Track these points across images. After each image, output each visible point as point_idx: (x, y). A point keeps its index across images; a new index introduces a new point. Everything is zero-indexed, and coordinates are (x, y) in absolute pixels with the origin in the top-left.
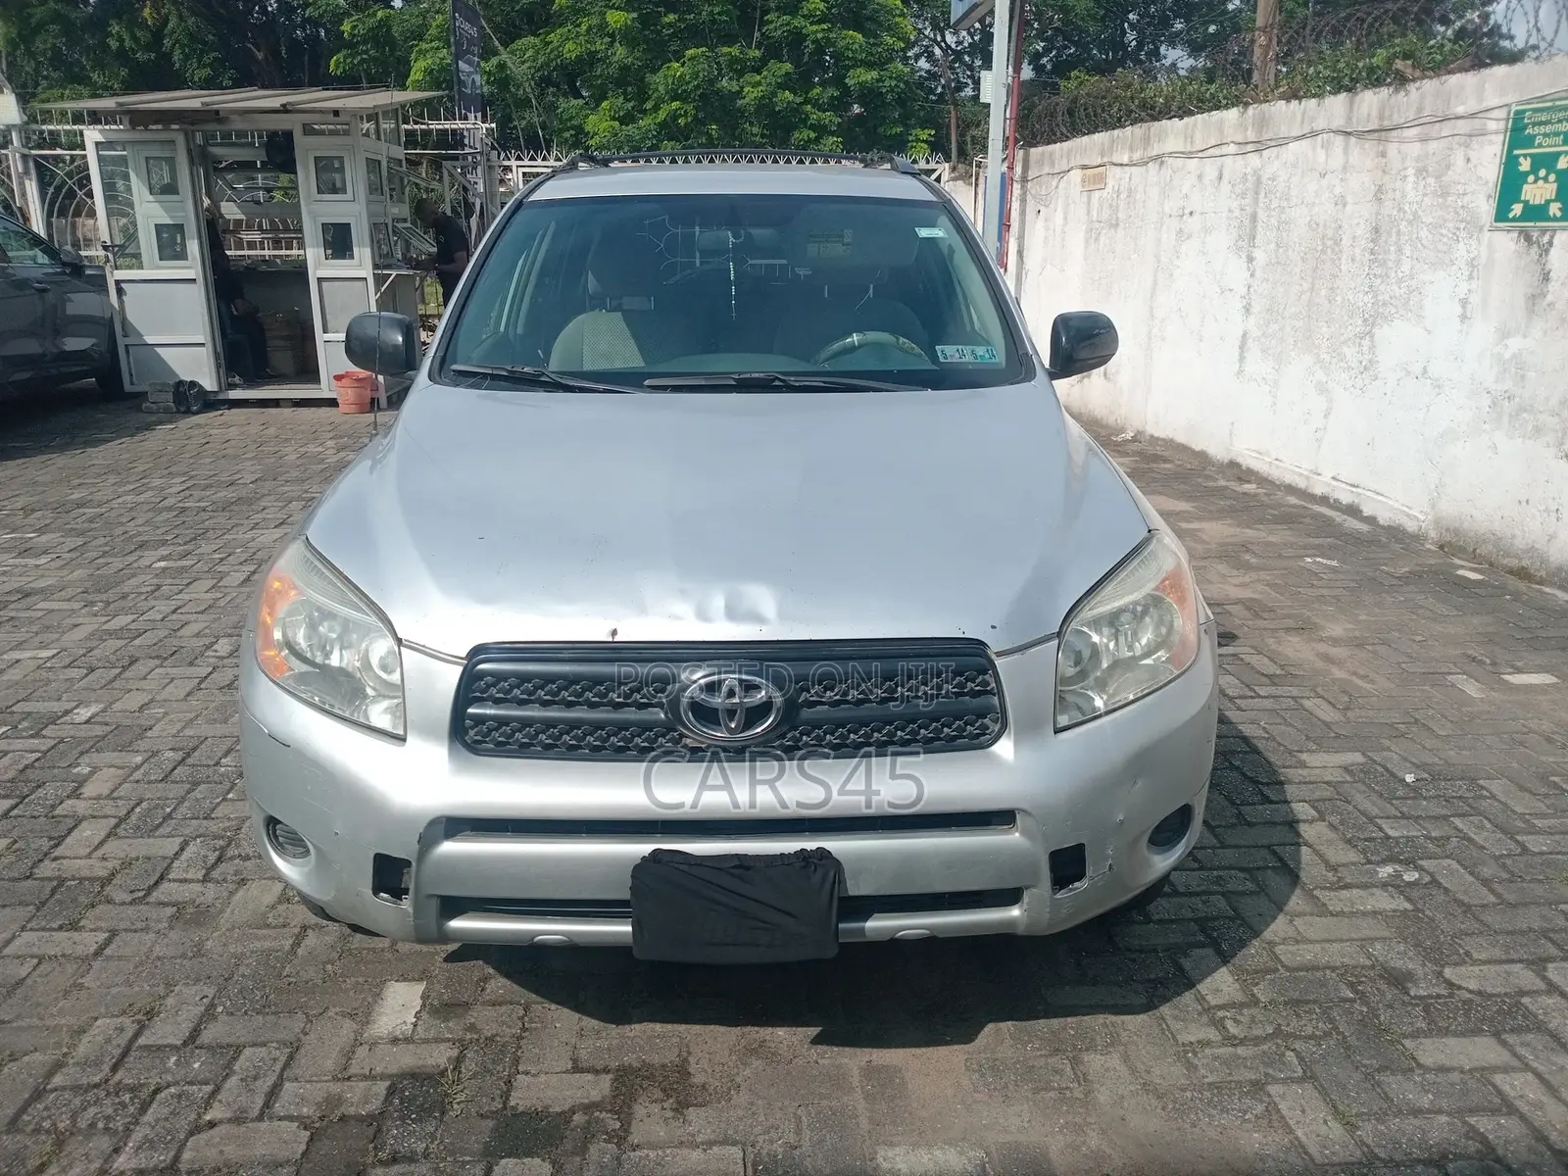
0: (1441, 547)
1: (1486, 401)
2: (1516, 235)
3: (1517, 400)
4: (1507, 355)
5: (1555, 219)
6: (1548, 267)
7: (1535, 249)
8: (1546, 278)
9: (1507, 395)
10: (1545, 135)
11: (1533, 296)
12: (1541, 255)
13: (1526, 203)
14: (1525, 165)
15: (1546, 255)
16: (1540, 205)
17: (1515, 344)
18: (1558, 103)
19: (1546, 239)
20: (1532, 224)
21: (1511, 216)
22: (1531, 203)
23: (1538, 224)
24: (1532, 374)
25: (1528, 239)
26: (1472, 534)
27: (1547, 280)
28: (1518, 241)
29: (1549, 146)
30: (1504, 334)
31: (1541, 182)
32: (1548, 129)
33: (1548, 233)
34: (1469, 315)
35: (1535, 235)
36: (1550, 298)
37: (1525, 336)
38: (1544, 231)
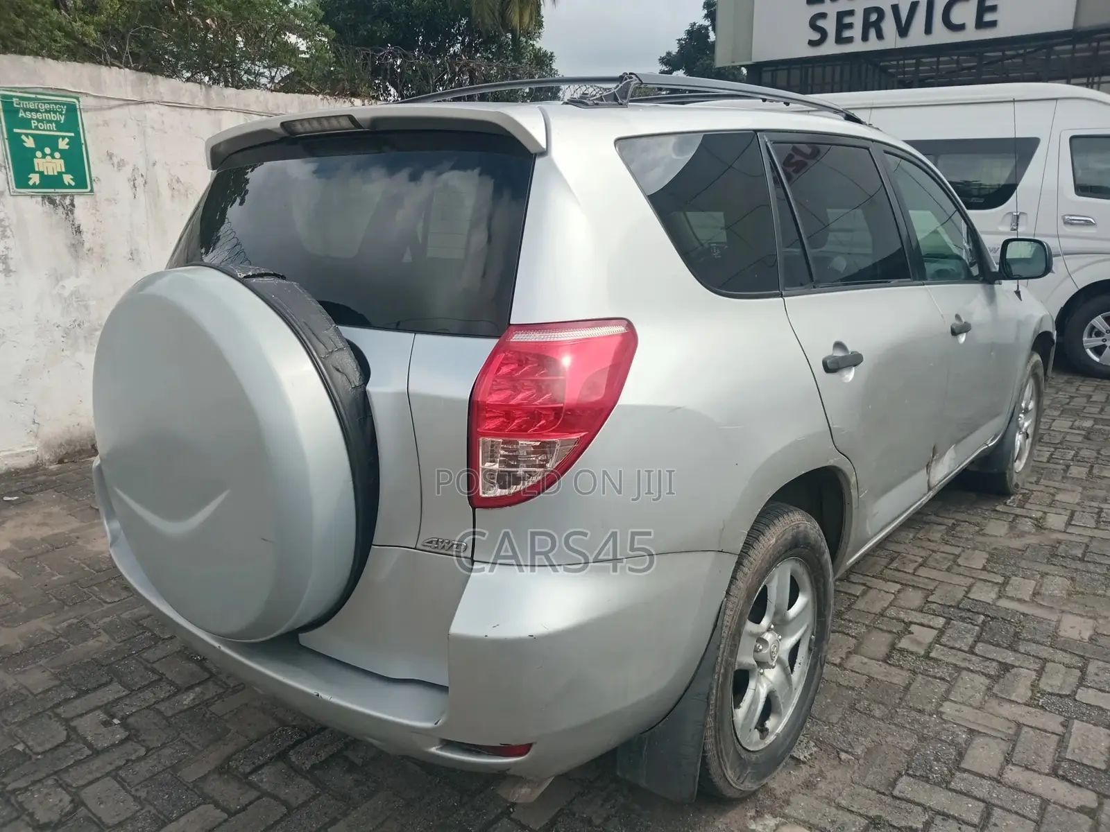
0: (61, 461)
1: (58, 334)
2: (40, 199)
3: (86, 325)
4: (66, 293)
5: (70, 187)
6: (77, 223)
7: (60, 210)
8: (78, 231)
9: (77, 323)
10: (39, 121)
11: (73, 245)
12: (67, 214)
13: (41, 173)
14: (30, 143)
15: (73, 214)
16: (54, 176)
17: (70, 284)
18: (39, 96)
19: (67, 201)
20: (53, 190)
21: (31, 183)
22: (46, 173)
23: (57, 190)
24: (92, 303)
25: (52, 202)
26: (85, 436)
27: (80, 232)
28: (43, 204)
29: (44, 130)
30: (57, 278)
31: (49, 158)
32: (39, 116)
33: (68, 198)
34: (13, 268)
35: (58, 199)
36: (87, 245)
37: (77, 276)
38: (64, 196)
